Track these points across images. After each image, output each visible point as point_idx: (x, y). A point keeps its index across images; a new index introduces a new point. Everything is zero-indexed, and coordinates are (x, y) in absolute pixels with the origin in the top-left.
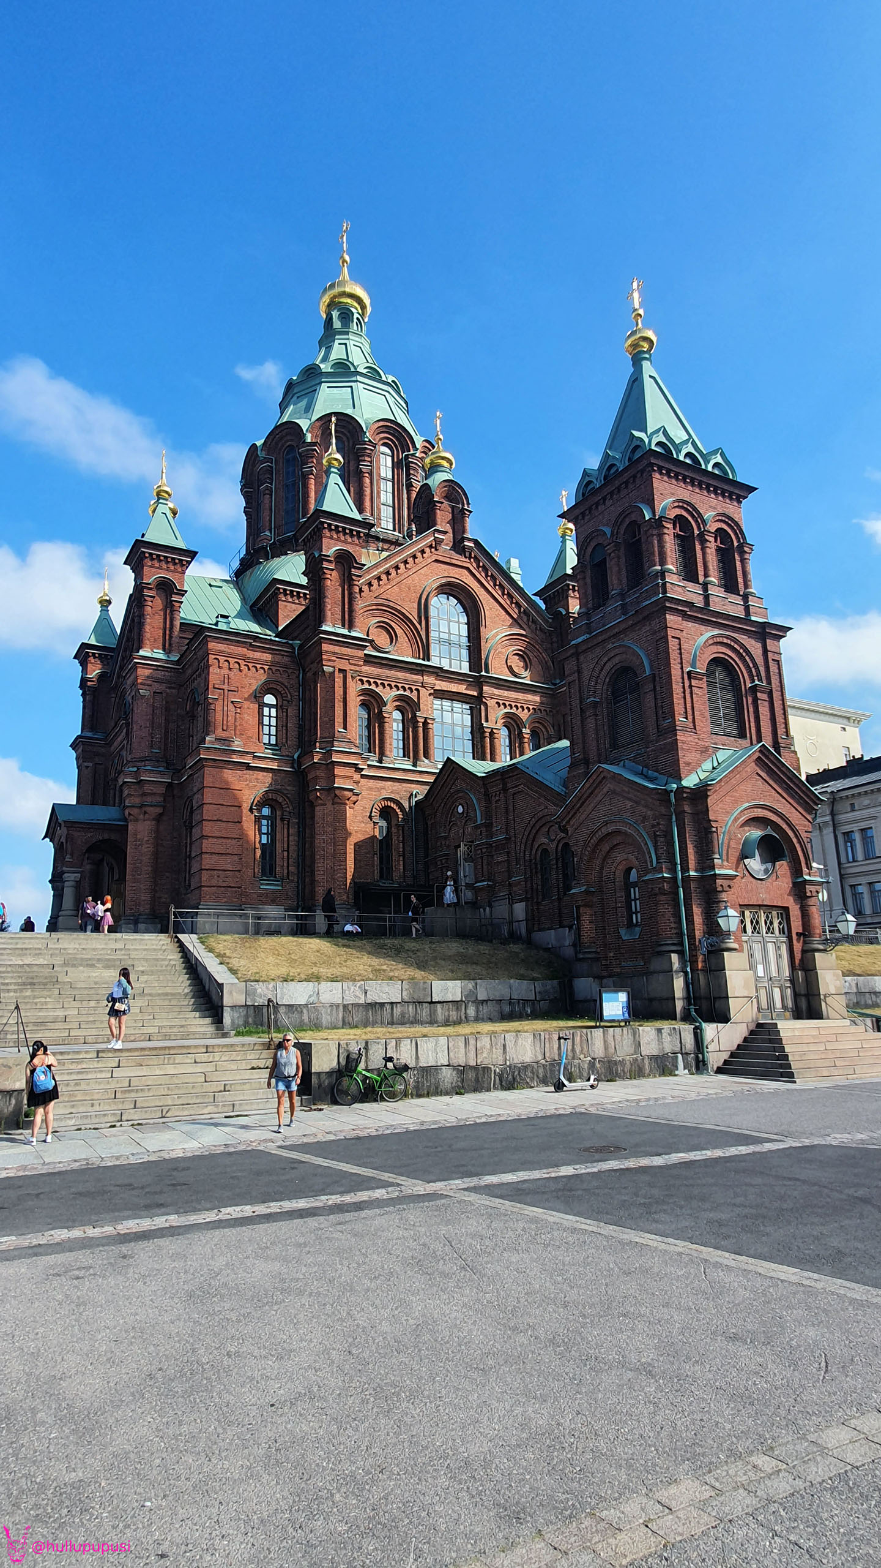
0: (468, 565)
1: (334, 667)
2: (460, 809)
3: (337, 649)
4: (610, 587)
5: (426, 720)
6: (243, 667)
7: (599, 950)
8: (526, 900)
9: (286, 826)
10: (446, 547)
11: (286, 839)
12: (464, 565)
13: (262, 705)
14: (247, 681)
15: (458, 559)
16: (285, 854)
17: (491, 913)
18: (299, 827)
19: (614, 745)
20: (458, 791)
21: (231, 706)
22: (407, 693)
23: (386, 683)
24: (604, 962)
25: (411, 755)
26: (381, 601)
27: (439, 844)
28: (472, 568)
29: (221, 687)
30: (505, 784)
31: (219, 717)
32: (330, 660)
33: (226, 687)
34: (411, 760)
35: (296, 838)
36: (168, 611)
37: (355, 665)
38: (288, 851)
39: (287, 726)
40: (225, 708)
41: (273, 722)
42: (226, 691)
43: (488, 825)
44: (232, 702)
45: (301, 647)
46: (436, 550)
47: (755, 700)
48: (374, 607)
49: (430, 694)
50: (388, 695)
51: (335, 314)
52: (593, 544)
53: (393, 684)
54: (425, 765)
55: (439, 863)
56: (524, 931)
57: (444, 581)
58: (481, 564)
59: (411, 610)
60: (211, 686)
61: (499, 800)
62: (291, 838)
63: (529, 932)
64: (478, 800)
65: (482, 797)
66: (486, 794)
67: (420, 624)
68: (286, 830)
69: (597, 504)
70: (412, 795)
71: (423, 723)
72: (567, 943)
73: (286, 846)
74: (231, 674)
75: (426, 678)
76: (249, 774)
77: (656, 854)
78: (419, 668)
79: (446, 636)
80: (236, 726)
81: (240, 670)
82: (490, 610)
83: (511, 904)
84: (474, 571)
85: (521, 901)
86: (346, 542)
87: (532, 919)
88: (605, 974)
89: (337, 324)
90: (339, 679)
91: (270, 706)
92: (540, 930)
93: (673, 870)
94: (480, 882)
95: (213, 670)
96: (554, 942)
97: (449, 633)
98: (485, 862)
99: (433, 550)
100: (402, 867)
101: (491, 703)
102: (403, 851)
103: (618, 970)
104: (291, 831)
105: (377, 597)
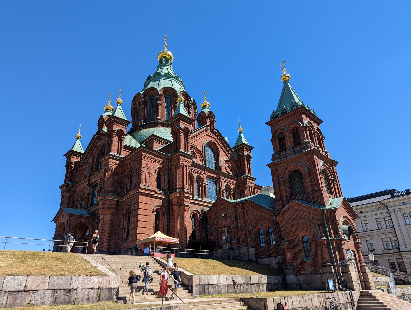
0: (215, 137)
1: (183, 164)
2: (223, 215)
3: (184, 158)
4: (287, 146)
5: (205, 185)
6: (152, 161)
7: (294, 265)
8: (255, 247)
9: (163, 218)
10: (209, 131)
11: (163, 223)
12: (214, 137)
14: (152, 166)
15: (212, 135)
16: (163, 228)
17: (239, 252)
18: (168, 219)
19: (292, 195)
20: (222, 209)
21: (148, 174)
22: (200, 175)
23: (194, 171)
24: (297, 270)
25: (201, 196)
26: (192, 145)
27: (214, 227)
28: (216, 138)
29: (145, 167)
30: (243, 206)
31: (144, 177)
33: (147, 167)
34: (201, 198)
35: (167, 223)
36: (120, 141)
37: (189, 164)
39: (164, 183)
40: (146, 175)
42: (147, 169)
43: (237, 220)
44: (149, 173)
45: (171, 156)
46: (207, 131)
47: (334, 184)
48: (191, 147)
49: (206, 176)
50: (195, 175)
51: (163, 60)
52: (278, 132)
53: (196, 172)
54: (205, 200)
55: (214, 234)
56: (254, 259)
57: (209, 141)
58: (219, 137)
59: (200, 148)
60: (142, 167)
61: (241, 212)
62: (165, 223)
63: (256, 259)
64: (232, 212)
65: (233, 210)
66: (235, 210)
67: (203, 153)
68: (163, 220)
69: (280, 121)
70: (202, 210)
71: (204, 185)
72: (274, 263)
74: (149, 163)
75: (205, 171)
76: (152, 199)
77: (320, 231)
78: (203, 167)
79: (209, 159)
80: (149, 181)
81: (151, 162)
82: (221, 152)
83: (248, 248)
84: (217, 139)
85: (252, 247)
86: (186, 125)
87: (257, 254)
88: (298, 274)
89: (164, 62)
90: (185, 168)
92: (260, 258)
93: (327, 237)
94: (234, 240)
95: (143, 161)
96: (268, 263)
98: (236, 233)
99: (206, 131)
100: (199, 235)
101: (222, 181)
102: (200, 229)
103: (304, 272)
104: (165, 220)
105: (191, 144)
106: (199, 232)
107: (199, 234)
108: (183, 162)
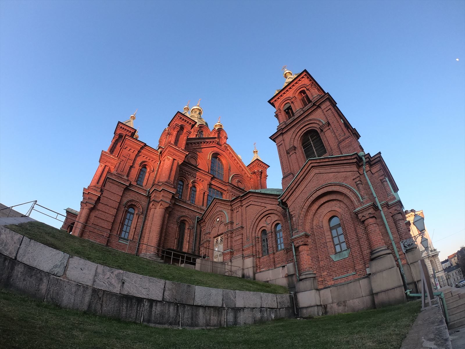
1: (172, 157)
2: (218, 219)
3: (175, 152)
7: (315, 272)
8: (253, 256)
9: (137, 218)
11: (136, 223)
12: (224, 151)
13: (141, 170)
14: (137, 159)
15: (222, 149)
16: (134, 229)
18: (143, 219)
20: (217, 212)
23: (192, 175)
24: (320, 279)
25: (198, 203)
29: (126, 157)
31: (121, 166)
32: (171, 154)
39: (148, 180)
40: (125, 164)
43: (232, 223)
45: (161, 152)
48: (192, 151)
49: (208, 184)
50: (192, 179)
52: (283, 105)
54: (203, 208)
55: (205, 245)
56: (251, 274)
57: (217, 152)
60: (121, 155)
61: (238, 211)
63: (254, 274)
65: (229, 211)
66: (232, 210)
70: (196, 218)
71: (204, 193)
72: (281, 276)
73: (135, 226)
74: (131, 154)
75: (207, 178)
76: (126, 191)
77: (361, 195)
78: (205, 173)
80: (126, 172)
82: (232, 166)
83: (244, 259)
84: (227, 153)
85: (249, 257)
86: (186, 124)
87: (256, 267)
88: (321, 287)
91: (144, 172)
92: (260, 272)
94: (226, 250)
95: (125, 150)
96: (271, 278)
98: (229, 240)
99: (214, 143)
101: (230, 194)
103: (333, 282)
104: (139, 220)
107: (188, 245)
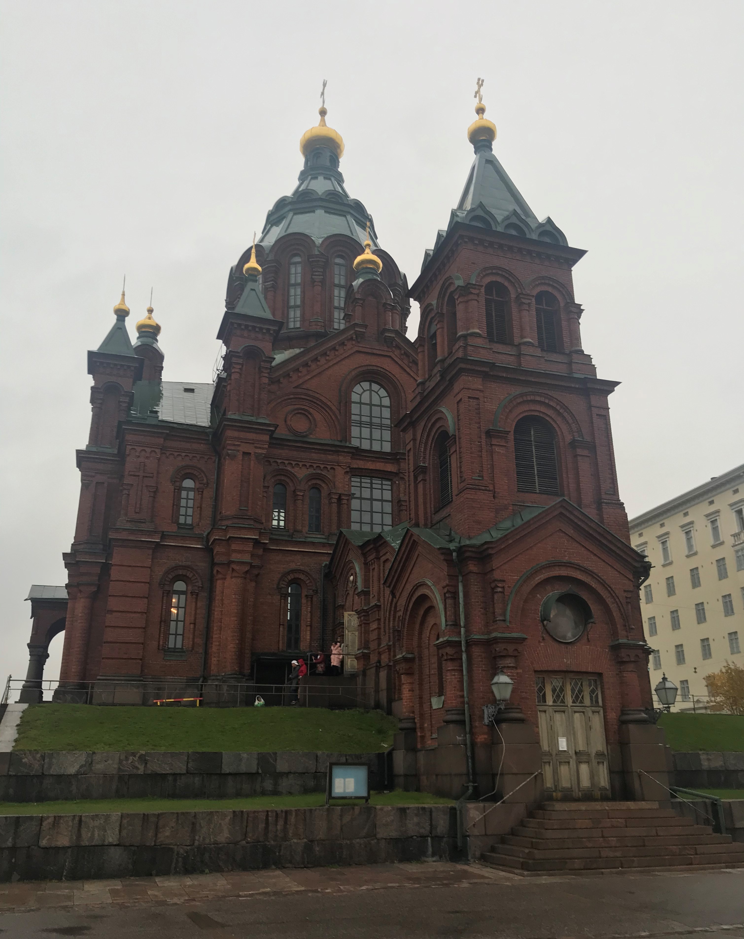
0: (391, 354)
1: (238, 451)
2: (351, 579)
3: (242, 435)
5: (340, 496)
6: (159, 456)
9: (194, 600)
10: (368, 340)
11: (193, 613)
12: (386, 353)
13: (180, 489)
14: (162, 469)
15: (379, 349)
16: (192, 626)
20: (350, 562)
21: (146, 491)
22: (322, 472)
23: (301, 464)
24: (420, 734)
25: (326, 529)
26: (299, 390)
28: (393, 356)
29: (137, 474)
31: (134, 500)
32: (234, 445)
33: (141, 473)
34: (326, 534)
35: (204, 611)
36: (116, 411)
37: (260, 448)
38: (195, 624)
39: (201, 508)
40: (140, 493)
41: (191, 503)
42: (142, 477)
43: (368, 593)
44: (147, 486)
45: (214, 435)
46: (357, 342)
48: (292, 396)
49: (346, 473)
50: (303, 475)
53: (308, 464)
57: (365, 368)
59: (330, 397)
60: (128, 474)
61: (374, 569)
62: (198, 611)
64: (360, 569)
67: (340, 410)
68: (194, 603)
70: (322, 566)
71: (339, 499)
73: (193, 618)
74: (148, 462)
75: (341, 458)
76: (159, 552)
78: (333, 449)
79: (367, 419)
80: (149, 509)
81: (157, 459)
83: (378, 672)
84: (396, 358)
85: (385, 669)
86: (255, 339)
88: (419, 746)
90: (243, 462)
91: (188, 489)
94: (360, 650)
95: (131, 459)
97: (371, 417)
98: (363, 630)
99: (353, 342)
100: (308, 637)
102: (311, 621)
104: (199, 604)
105: (296, 387)
106: (309, 628)
107: (308, 633)
108: (239, 445)
